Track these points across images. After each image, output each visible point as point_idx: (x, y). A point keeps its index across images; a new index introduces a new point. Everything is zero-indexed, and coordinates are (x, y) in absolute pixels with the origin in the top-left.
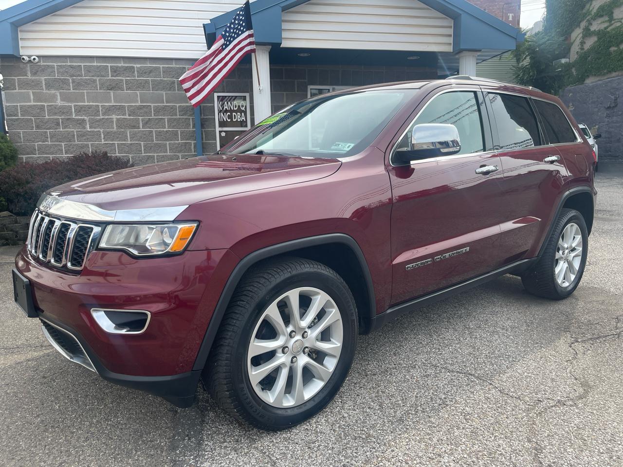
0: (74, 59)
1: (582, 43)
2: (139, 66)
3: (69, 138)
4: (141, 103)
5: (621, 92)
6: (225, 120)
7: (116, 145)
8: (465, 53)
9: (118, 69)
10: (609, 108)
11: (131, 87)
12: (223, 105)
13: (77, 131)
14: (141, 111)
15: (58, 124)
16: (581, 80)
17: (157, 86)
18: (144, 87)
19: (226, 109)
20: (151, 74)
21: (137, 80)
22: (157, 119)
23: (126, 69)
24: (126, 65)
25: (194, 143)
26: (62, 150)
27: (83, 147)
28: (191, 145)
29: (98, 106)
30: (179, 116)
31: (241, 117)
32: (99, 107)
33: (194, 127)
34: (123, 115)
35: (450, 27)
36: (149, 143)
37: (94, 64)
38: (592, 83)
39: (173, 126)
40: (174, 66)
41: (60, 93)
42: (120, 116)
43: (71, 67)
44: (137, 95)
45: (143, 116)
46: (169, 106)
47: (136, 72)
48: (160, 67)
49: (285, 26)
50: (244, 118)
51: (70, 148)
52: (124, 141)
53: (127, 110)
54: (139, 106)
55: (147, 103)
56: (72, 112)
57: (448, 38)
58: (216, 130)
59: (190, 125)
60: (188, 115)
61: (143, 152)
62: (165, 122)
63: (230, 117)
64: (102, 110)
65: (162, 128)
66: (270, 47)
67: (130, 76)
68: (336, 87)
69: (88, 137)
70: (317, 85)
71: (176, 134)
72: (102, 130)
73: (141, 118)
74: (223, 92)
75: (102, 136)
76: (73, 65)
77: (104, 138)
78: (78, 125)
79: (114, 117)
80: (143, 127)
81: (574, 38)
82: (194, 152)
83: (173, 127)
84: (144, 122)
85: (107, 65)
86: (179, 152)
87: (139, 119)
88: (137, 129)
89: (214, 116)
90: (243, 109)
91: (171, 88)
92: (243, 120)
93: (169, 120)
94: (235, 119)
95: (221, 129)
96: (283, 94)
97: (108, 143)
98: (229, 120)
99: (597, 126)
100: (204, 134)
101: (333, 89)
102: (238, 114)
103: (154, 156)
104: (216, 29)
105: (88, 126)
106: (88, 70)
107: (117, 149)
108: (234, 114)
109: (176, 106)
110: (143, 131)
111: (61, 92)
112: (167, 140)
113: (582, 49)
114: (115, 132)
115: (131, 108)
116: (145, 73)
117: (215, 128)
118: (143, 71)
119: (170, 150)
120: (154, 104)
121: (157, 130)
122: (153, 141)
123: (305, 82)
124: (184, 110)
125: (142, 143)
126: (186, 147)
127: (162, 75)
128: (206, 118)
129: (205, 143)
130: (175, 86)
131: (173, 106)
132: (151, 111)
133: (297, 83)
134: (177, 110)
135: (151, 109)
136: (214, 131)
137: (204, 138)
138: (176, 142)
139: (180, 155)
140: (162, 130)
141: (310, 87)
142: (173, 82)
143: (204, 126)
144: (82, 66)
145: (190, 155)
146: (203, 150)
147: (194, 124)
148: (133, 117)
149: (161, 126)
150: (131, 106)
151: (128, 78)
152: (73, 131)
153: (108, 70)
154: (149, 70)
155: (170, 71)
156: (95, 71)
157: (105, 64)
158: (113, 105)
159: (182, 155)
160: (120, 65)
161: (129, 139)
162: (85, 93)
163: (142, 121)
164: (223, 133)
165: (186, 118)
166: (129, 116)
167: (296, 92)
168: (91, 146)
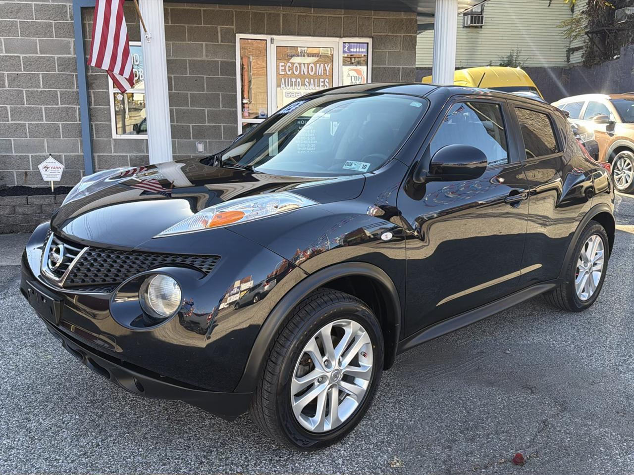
2: (2, 3)
4: (6, 52)
14: (8, 64)
17: (27, 30)
18: (10, 32)
20: (19, 14)
21: (1, 22)
22: (28, 75)
25: (79, 109)
28: (75, 111)
30: (58, 71)
33: (77, 87)
36: (17, 107)
39: (51, 85)
40: (51, 3)
44: (2, 43)
45: (10, 71)
46: (44, 58)
48: (31, 5)
54: (3, 56)
55: (15, 53)
58: (109, 91)
59: (73, 83)
60: (71, 70)
61: (10, 119)
62: (39, 79)
65: (36, 87)
68: (276, 37)
70: (249, 33)
71: (55, 96)
73: (6, 73)
80: (9, 85)
82: (79, 120)
84: (10, 78)
86: (59, 120)
87: (3, 74)
91: (46, 33)
93: (45, 77)
96: (202, 44)
100: (93, 96)
101: (271, 40)
103: (24, 125)
109: (54, 58)
110: (9, 91)
112: (43, 103)
116: (11, 12)
117: (108, 88)
118: (8, 10)
119: (46, 117)
120: (24, 54)
121: (28, 89)
122: (24, 104)
123: (233, 29)
124: (64, 64)
125: (8, 107)
126: (67, 114)
127: (34, 16)
128: (96, 75)
129: (94, 108)
130: (52, 30)
131: (49, 57)
132: (21, 64)
133: (221, 30)
134: (55, 63)
135: (20, 61)
136: (106, 92)
137: (93, 101)
138: (54, 106)
139: (60, 124)
140: (35, 89)
141: (239, 36)
142: (50, 25)
143: (93, 85)
145: (73, 124)
146: (90, 119)
147: (79, 83)
149: (34, 85)
154: (17, 8)
155: (45, 11)
159: (62, 124)
163: (8, 77)
164: (120, 95)
165: (68, 75)
167: (220, 43)
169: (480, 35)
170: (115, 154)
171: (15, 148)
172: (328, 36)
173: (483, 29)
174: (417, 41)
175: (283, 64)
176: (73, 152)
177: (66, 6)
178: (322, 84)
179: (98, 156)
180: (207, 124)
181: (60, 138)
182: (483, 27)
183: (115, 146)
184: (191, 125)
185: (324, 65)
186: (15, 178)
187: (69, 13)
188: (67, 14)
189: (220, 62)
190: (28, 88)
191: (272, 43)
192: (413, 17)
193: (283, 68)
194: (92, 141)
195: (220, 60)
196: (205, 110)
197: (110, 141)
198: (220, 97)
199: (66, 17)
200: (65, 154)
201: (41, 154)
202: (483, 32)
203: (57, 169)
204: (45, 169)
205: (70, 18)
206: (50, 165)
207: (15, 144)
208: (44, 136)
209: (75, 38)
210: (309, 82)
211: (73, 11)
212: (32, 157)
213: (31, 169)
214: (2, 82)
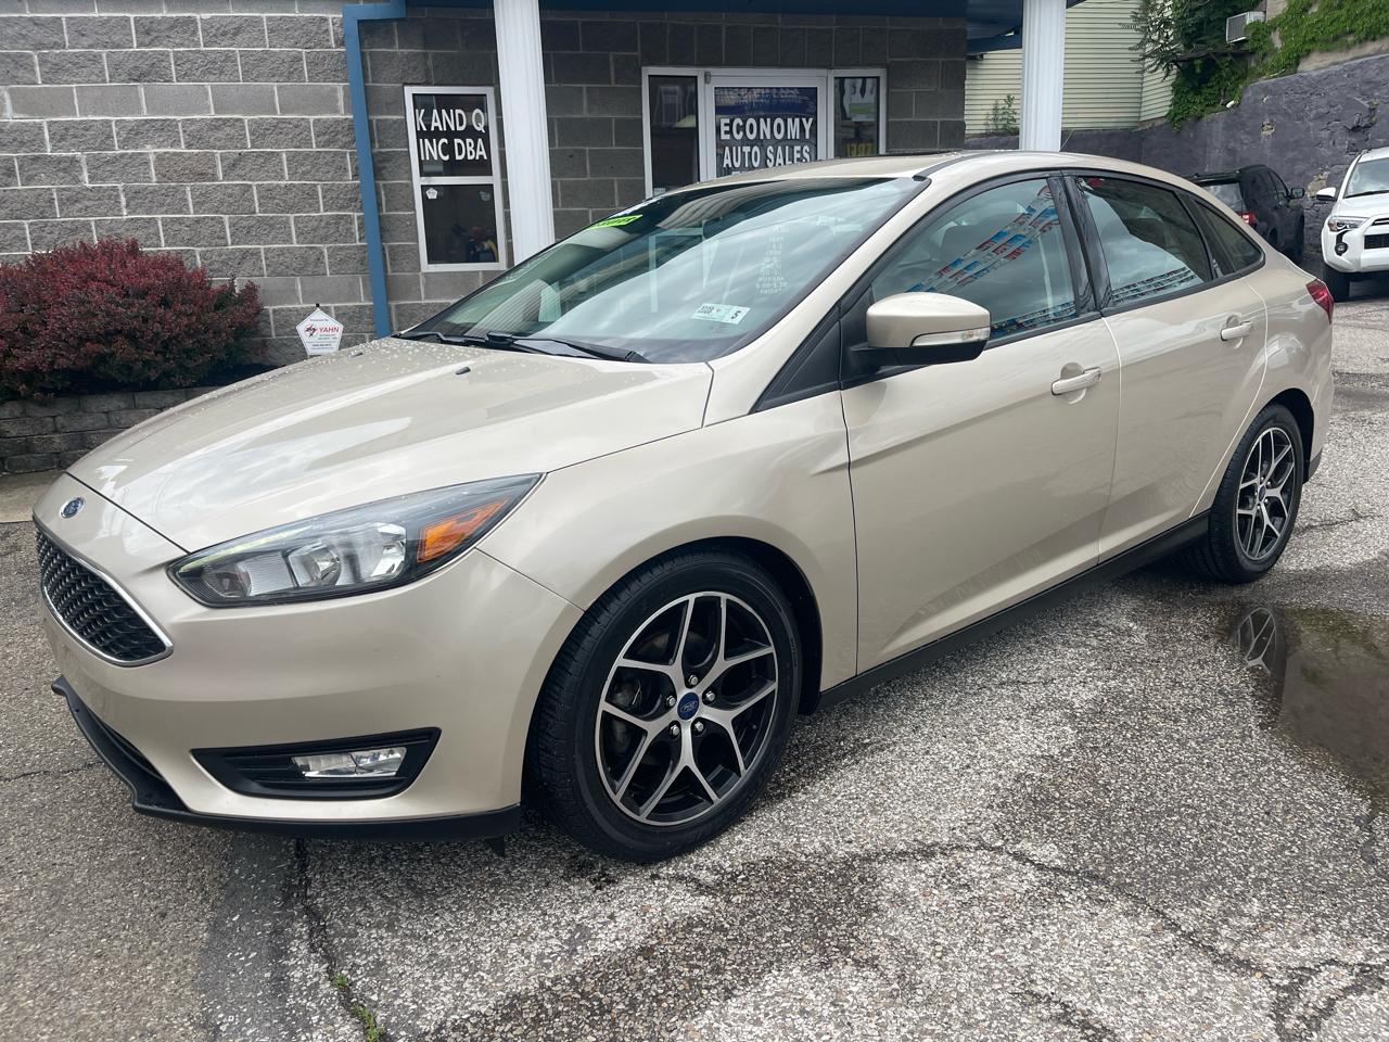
0: (42, 2)
2: (206, 16)
3: (39, 207)
4: (217, 112)
5: (1385, 91)
6: (435, 158)
7: (160, 223)
9: (154, 25)
10: (1356, 129)
11: (189, 72)
12: (427, 118)
13: (58, 190)
14: (219, 134)
15: (10, 172)
16: (1292, 62)
17: (257, 67)
18: (222, 72)
19: (436, 128)
20: (238, 38)
21: (205, 54)
22: (259, 155)
23: (175, 24)
24: (174, 15)
25: (359, 218)
26: (25, 239)
27: (74, 230)
28: (351, 222)
29: (108, 122)
30: (317, 147)
31: (475, 148)
32: (111, 126)
33: (355, 176)
34: (172, 146)
36: (242, 218)
37: (92, 15)
38: (1317, 69)
39: (303, 173)
40: (298, 15)
41: (11, 92)
42: (165, 147)
43: (35, 22)
44: (207, 93)
45: (224, 148)
46: (289, 122)
47: (200, 33)
48: (261, 19)
50: (483, 153)
51: (44, 234)
52: (179, 213)
53: (181, 134)
54: (212, 120)
55: (233, 112)
56: (42, 141)
58: (412, 184)
59: (346, 170)
60: (341, 144)
61: (229, 242)
62: (281, 162)
63: (448, 149)
64: (118, 134)
65: (275, 178)
67: (186, 42)
68: (713, 71)
69: (87, 203)
70: (666, 65)
71: (313, 195)
72: (120, 186)
73: (218, 152)
74: (427, 84)
75: (123, 200)
76: (37, 17)
77: (127, 206)
78: (61, 174)
79: (151, 151)
80: (224, 176)
82: (360, 240)
83: (303, 176)
84: (226, 162)
85: (127, 15)
86: (324, 239)
87: (213, 154)
88: (210, 180)
89: (408, 147)
90: (480, 128)
91: (290, 73)
92: (481, 156)
93: (291, 158)
94: (460, 154)
95: (426, 181)
96: (581, 88)
97: (137, 219)
98: (446, 158)
99: (1325, 174)
100: (383, 193)
101: (706, 76)
102: (468, 140)
105: (85, 176)
106: (80, 29)
107: (162, 235)
108: (457, 141)
109: (308, 121)
110: (226, 187)
111: (12, 89)
112: (290, 209)
114: (156, 191)
115: (194, 127)
117: (411, 178)
118: (218, 29)
119: (297, 237)
120: (249, 114)
121: (260, 183)
122: (254, 213)
123: (635, 58)
124: (328, 133)
125: (226, 218)
126: (338, 227)
127: (267, 41)
128: (386, 153)
129: (388, 217)
130: (302, 67)
131: (299, 120)
132: (245, 135)
133: (615, 61)
134: (310, 132)
135: (244, 129)
136: (407, 185)
137: (384, 203)
138: (313, 214)
139: (324, 247)
140: (275, 182)
141: (648, 71)
142: (297, 59)
143: (383, 172)
144: (64, 20)
145: (349, 248)
146: (381, 236)
147: (357, 168)
148: (197, 151)
149: (273, 175)
150: (193, 121)
151: (182, 49)
152: (49, 189)
153: (130, 29)
154: (234, 26)
155: (288, 30)
156: (96, 33)
157: (121, 15)
158: (146, 121)
159: (328, 249)
160: (159, 15)
161: (191, 206)
162: (75, 90)
163: (222, 161)
164: (431, 190)
165: (335, 153)
166: (187, 148)
167: (613, 84)
168: (97, 226)
170: (427, 301)
172: (809, 66)
175: (728, 121)
176: (349, 301)
177: (325, 20)
178: (798, 157)
179: (397, 306)
181: (325, 274)
183: (426, 286)
185: (801, 122)
187: (332, 33)
188: (328, 35)
189: (614, 122)
190: (260, 180)
191: (706, 82)
192: (958, 27)
194: (386, 276)
195: (614, 116)
196: (587, 213)
197: (417, 277)
198: (617, 187)
199: (328, 40)
200: (337, 305)
201: (291, 306)
203: (331, 333)
204: (308, 333)
205: (336, 42)
206: (317, 325)
208: (300, 271)
209: (346, 81)
210: (775, 154)
211: (340, 30)
212: (274, 311)
213: (273, 334)
214: (210, 171)
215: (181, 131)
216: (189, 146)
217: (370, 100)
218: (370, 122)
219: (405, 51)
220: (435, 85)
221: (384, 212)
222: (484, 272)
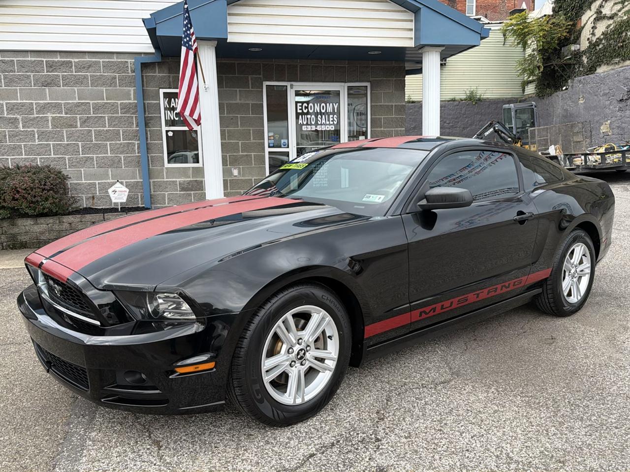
0: (6, 53)
1: (594, 28)
2: (76, 60)
4: (79, 100)
6: (172, 119)
7: (52, 146)
8: (426, 49)
9: (54, 64)
10: (621, 100)
11: (68, 83)
12: (169, 102)
13: (9, 131)
14: (80, 109)
16: (592, 69)
17: (96, 81)
18: (82, 83)
19: (173, 106)
20: (90, 69)
21: (75, 76)
22: (96, 117)
23: (63, 63)
24: (63, 60)
25: (138, 144)
27: (14, 148)
28: (135, 146)
29: (32, 103)
30: (121, 114)
32: (33, 105)
33: (137, 126)
34: (59, 113)
35: (411, 21)
36: (87, 144)
37: (27, 59)
38: (604, 72)
39: (114, 125)
40: (115, 60)
42: (56, 114)
43: (3, 62)
44: (75, 92)
45: (81, 114)
46: (109, 103)
47: (73, 67)
48: (100, 62)
49: (230, 19)
51: (1, 150)
52: (60, 141)
53: (63, 109)
54: (77, 103)
55: (86, 100)
56: (3, 110)
57: (409, 32)
58: (162, 130)
59: (133, 123)
60: (131, 113)
61: (81, 153)
62: (105, 120)
64: (36, 108)
65: (102, 127)
66: (216, 42)
67: (67, 71)
68: (294, 83)
69: (21, 137)
70: (273, 81)
71: (118, 134)
72: (36, 130)
73: (78, 116)
74: (170, 88)
75: (36, 136)
76: (4, 60)
77: (38, 139)
78: (10, 125)
79: (50, 115)
80: (80, 126)
81: (585, 22)
82: (138, 153)
84: (82, 120)
85: (42, 59)
86: (121, 153)
87: (76, 117)
88: (74, 128)
89: (160, 114)
91: (111, 84)
93: (110, 119)
95: (168, 128)
96: (236, 90)
97: (42, 144)
99: (609, 121)
100: (149, 133)
101: (291, 85)
104: (156, 24)
105: (21, 125)
106: (22, 65)
107: (52, 150)
109: (118, 103)
110: (81, 130)
112: (108, 140)
113: (593, 34)
114: (50, 132)
115: (69, 106)
116: (84, 68)
117: (161, 127)
118: (81, 66)
119: (110, 151)
120: (92, 100)
121: (96, 129)
122: (92, 141)
123: (260, 78)
124: (126, 108)
125: (80, 143)
126: (128, 148)
127: (102, 70)
128: (151, 117)
130: (116, 81)
131: (114, 103)
132: (90, 109)
133: (251, 79)
134: (118, 108)
135: (90, 106)
136: (159, 130)
137: (149, 137)
138: (118, 142)
139: (122, 156)
140: (102, 129)
141: (266, 83)
142: (115, 77)
143: (149, 124)
144: (15, 61)
145: (133, 156)
146: (147, 152)
147: (138, 123)
148: (70, 116)
149: (101, 125)
150: (68, 103)
151: (65, 74)
152: (4, 131)
153: (44, 65)
154: (88, 64)
155: (111, 66)
156: (29, 66)
157: (40, 59)
158: (48, 103)
159: (124, 157)
160: (56, 60)
161: (65, 139)
162: (18, 90)
163: (80, 120)
164: (170, 132)
165: (129, 116)
166: (65, 114)
167: (250, 89)
168: (24, 147)
169: (444, 71)
170: (167, 180)
171: (84, 176)
172: (336, 82)
173: (446, 67)
174: (406, 83)
175: (301, 104)
176: (132, 179)
177: (127, 62)
178: (332, 119)
179: (153, 182)
180: (241, 154)
181: (122, 167)
182: (447, 64)
183: (166, 173)
184: (228, 155)
185: (333, 105)
186: (85, 201)
187: (130, 68)
188: (128, 68)
189: (250, 105)
190: (96, 128)
191: (291, 88)
192: (401, 65)
193: (301, 108)
194: (149, 169)
195: (251, 102)
196: (238, 143)
197: (163, 169)
198: (251, 132)
199: (128, 70)
200: (126, 181)
201: (106, 181)
202: (446, 69)
203: (123, 193)
204: (113, 193)
205: (131, 71)
206: (117, 190)
207: (84, 174)
208: (110, 166)
209: (135, 87)
210: (321, 118)
211: (133, 66)
212: (99, 183)
213: (98, 193)
214: (75, 124)
215: (63, 107)
216: (66, 113)
217: (144, 94)
218: (144, 104)
219: (161, 75)
220: (173, 88)
221: (149, 142)
222: (193, 168)
